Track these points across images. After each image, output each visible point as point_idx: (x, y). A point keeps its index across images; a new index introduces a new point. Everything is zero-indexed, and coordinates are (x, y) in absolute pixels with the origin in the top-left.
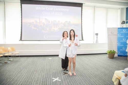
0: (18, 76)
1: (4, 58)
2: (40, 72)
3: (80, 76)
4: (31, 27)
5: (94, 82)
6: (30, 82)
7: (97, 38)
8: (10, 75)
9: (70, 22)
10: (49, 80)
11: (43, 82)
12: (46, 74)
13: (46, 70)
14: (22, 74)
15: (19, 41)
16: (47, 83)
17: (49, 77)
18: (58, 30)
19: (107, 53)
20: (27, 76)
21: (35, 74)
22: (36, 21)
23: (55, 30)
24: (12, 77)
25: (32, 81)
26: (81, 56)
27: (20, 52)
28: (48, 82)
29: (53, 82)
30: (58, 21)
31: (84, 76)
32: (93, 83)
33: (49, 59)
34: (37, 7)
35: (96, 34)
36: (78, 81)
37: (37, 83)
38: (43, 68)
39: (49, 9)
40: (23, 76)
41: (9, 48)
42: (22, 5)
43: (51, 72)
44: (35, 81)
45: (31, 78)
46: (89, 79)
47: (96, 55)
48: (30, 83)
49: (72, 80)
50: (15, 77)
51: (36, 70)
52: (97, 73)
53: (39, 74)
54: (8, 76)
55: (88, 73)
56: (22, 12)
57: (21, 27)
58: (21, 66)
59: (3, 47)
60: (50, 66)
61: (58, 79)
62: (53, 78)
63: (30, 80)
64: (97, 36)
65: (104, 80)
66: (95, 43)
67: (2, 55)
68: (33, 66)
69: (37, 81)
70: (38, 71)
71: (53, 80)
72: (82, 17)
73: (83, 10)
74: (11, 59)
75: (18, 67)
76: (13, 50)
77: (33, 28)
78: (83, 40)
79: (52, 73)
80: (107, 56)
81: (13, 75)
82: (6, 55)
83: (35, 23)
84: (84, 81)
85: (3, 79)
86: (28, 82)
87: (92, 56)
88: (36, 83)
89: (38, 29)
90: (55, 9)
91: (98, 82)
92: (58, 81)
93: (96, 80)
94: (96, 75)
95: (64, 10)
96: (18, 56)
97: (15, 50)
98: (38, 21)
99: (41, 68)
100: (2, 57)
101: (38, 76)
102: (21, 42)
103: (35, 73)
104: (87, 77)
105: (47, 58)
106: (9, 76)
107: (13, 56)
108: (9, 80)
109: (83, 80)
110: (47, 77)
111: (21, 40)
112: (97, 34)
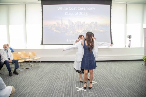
0: (39, 83)
1: (25, 64)
2: (63, 81)
3: (109, 86)
4: (52, 30)
5: (126, 94)
6: (52, 90)
7: (130, 41)
9: (96, 23)
10: (73, 89)
11: (66, 91)
12: (69, 83)
13: (70, 78)
14: (44, 81)
16: (70, 93)
17: (73, 86)
18: (83, 33)
19: (143, 59)
20: (48, 84)
21: (57, 82)
22: (58, 23)
23: (79, 32)
24: (33, 84)
25: (54, 90)
26: (109, 62)
27: (41, 57)
28: (71, 91)
29: (77, 92)
30: (83, 22)
31: (114, 87)
32: (126, 96)
33: (73, 65)
34: (59, 8)
35: (128, 36)
36: (107, 93)
37: (60, 93)
38: (66, 75)
39: (72, 9)
40: (44, 84)
41: (30, 53)
42: (43, 6)
43: (75, 80)
44: (57, 90)
45: (53, 86)
46: (121, 90)
47: (129, 62)
48: (52, 92)
49: (99, 91)
50: (36, 85)
51: (58, 77)
52: (130, 84)
53: (61, 82)
55: (119, 83)
56: (42, 14)
57: (42, 29)
58: (42, 73)
59: (24, 52)
60: (74, 73)
61: (83, 89)
62: (77, 88)
63: (52, 88)
64: (130, 39)
65: (140, 92)
66: (127, 47)
67: (23, 61)
68: (56, 73)
69: (59, 89)
70: (60, 79)
71: (78, 89)
72: (111, 16)
73: (112, 8)
74: (32, 65)
75: (39, 74)
76: (34, 55)
77: (55, 30)
78: (112, 43)
79: (76, 82)
80: (143, 63)
81: (35, 82)
82: (27, 60)
83: (57, 26)
84: (114, 93)
85: (25, 85)
86: (50, 90)
87: (123, 63)
88: (58, 93)
89: (60, 32)
90: (79, 8)
91: (132, 94)
92: (83, 91)
93: (129, 92)
94: (129, 86)
95: (90, 9)
96: (39, 62)
97: (36, 55)
98: (60, 23)
99: (64, 75)
100: (23, 62)
101: (61, 84)
102: (42, 47)
103: (57, 80)
104: (117, 87)
105: (70, 64)
107: (35, 61)
108: (30, 87)
109: (113, 91)
110: (70, 85)
111: (42, 44)
112: (130, 37)
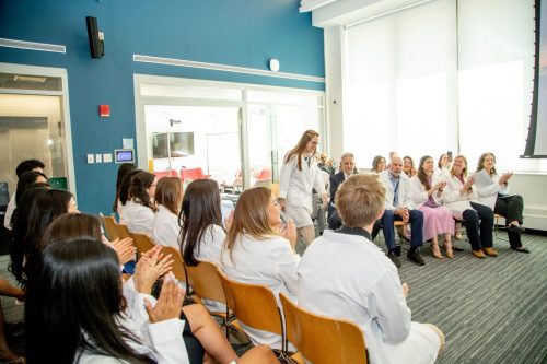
8: (482, 314)
15: (521, 157)
54: (474, 316)
58: (528, 280)
75: (516, 285)
85: (455, 320)
102: (530, 165)
106: (478, 318)
